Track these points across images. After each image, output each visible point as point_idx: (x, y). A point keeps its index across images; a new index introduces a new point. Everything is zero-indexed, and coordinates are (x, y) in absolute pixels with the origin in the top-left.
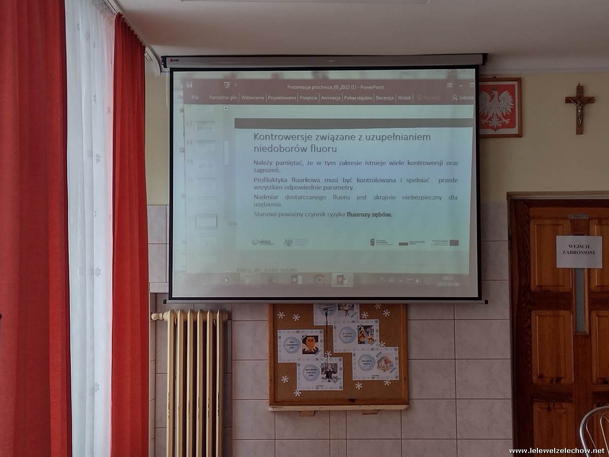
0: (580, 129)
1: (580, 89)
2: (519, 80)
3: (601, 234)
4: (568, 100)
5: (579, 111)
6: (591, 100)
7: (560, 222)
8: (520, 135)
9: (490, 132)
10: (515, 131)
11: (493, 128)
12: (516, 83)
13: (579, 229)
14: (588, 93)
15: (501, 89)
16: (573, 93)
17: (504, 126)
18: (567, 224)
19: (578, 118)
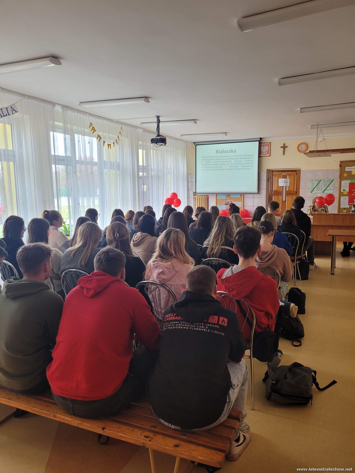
0: (284, 154)
1: (284, 144)
2: (270, 143)
3: (289, 178)
4: (281, 147)
5: (284, 150)
6: (287, 147)
7: (280, 175)
8: (270, 156)
9: (262, 155)
10: (269, 155)
12: (269, 144)
13: (284, 177)
14: (286, 146)
15: (266, 145)
16: (282, 145)
17: (266, 154)
18: (282, 176)
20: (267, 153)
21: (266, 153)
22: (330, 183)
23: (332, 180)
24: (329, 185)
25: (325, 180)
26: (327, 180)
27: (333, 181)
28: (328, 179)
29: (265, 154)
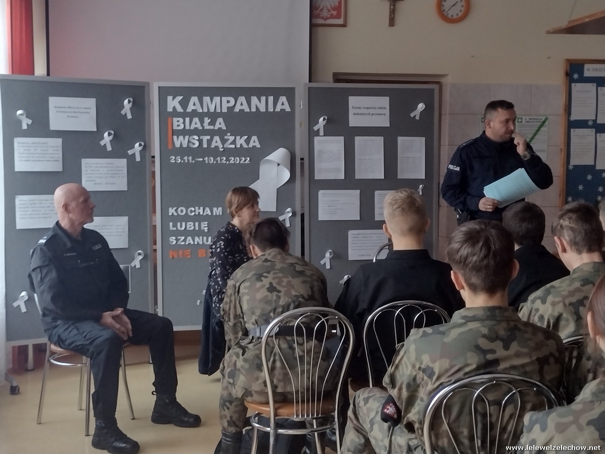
0: (392, 22)
5: (392, 7)
8: (344, 25)
9: (320, 21)
10: (340, 21)
11: (323, 18)
17: (332, 17)
19: (390, 12)
20: (335, 13)
21: (333, 12)
22: (538, 130)
23: (544, 118)
24: (535, 134)
25: (524, 118)
26: (528, 118)
27: (544, 122)
28: (530, 115)
29: (327, 18)
